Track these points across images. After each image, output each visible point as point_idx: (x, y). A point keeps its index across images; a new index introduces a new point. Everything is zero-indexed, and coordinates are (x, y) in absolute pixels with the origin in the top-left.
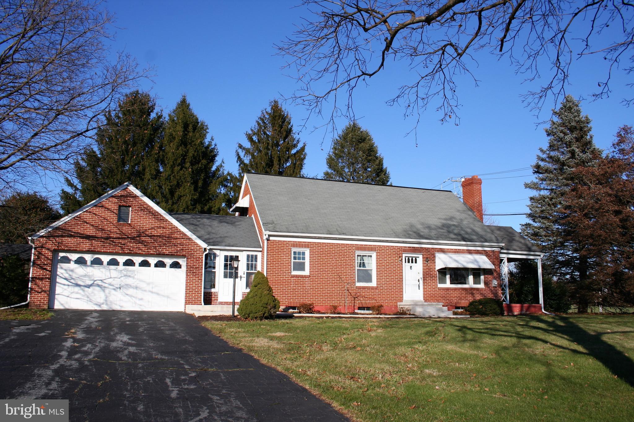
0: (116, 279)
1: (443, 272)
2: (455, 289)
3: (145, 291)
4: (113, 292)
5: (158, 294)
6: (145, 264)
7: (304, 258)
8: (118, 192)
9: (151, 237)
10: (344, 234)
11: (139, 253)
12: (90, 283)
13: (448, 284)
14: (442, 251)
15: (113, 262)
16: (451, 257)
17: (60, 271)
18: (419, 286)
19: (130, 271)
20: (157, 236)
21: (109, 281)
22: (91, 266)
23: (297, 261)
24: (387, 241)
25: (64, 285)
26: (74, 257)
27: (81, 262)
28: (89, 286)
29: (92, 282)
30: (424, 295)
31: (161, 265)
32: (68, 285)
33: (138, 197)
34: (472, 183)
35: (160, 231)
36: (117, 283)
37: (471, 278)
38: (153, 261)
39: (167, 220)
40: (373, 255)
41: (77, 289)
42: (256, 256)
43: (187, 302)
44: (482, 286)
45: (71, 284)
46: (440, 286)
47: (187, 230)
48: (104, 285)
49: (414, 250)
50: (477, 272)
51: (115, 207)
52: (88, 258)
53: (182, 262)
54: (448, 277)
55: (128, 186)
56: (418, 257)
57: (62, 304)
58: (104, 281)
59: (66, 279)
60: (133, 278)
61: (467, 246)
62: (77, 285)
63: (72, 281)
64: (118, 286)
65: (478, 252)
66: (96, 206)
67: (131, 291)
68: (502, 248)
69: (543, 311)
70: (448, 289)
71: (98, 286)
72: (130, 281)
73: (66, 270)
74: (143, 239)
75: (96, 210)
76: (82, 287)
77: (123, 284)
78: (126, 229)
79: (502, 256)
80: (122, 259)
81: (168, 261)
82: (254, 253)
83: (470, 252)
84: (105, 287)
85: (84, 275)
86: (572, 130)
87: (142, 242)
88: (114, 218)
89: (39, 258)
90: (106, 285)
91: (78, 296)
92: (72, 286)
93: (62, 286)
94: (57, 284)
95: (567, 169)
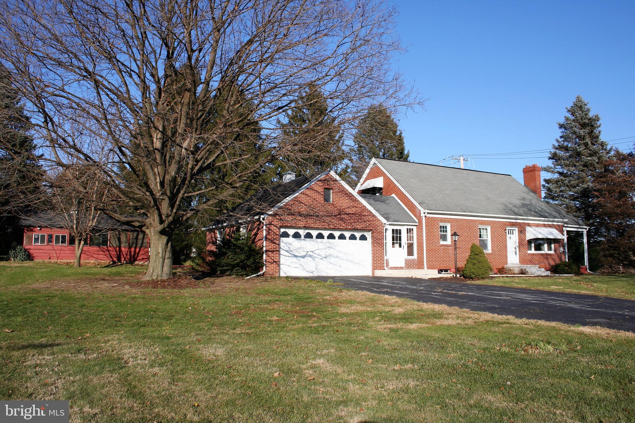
0: (322, 250)
1: (530, 242)
2: (538, 254)
3: (343, 259)
4: (321, 261)
5: (352, 262)
6: (342, 237)
7: (446, 231)
8: (323, 177)
9: (348, 214)
10: (472, 212)
11: (341, 229)
12: (304, 254)
13: (533, 251)
14: (529, 225)
15: (320, 236)
16: (535, 230)
17: (282, 245)
18: (516, 253)
19: (332, 243)
20: (353, 214)
21: (317, 252)
22: (304, 240)
23: (442, 233)
24: (498, 218)
25: (286, 256)
26: (291, 232)
27: (297, 236)
28: (303, 257)
29: (305, 253)
30: (520, 259)
31: (353, 237)
32: (289, 256)
33: (337, 181)
34: (534, 170)
35: (354, 210)
36: (323, 253)
37: (546, 246)
38: (347, 234)
39: (358, 200)
40: (488, 228)
41: (295, 259)
42: (412, 229)
43: (375, 268)
44: (552, 252)
45: (291, 255)
46: (529, 252)
47: (373, 209)
48: (315, 255)
49: (513, 225)
50: (550, 241)
51: (321, 190)
52: (302, 232)
53: (368, 235)
54: (533, 245)
55: (330, 171)
56: (515, 230)
57: (285, 273)
58: (314, 252)
59: (286, 251)
60: (335, 249)
61: (544, 221)
62: (296, 256)
63: (291, 253)
64: (325, 256)
65: (550, 226)
66: (308, 188)
67: (333, 260)
68: (565, 223)
69: (588, 271)
70: (533, 254)
71: (310, 256)
72: (332, 252)
73: (285, 244)
74: (343, 216)
75: (308, 192)
76: (299, 258)
77: (327, 254)
78: (330, 208)
79: (564, 228)
80: (326, 233)
81: (358, 235)
82: (411, 227)
83: (545, 226)
84: (315, 257)
85: (299, 247)
86: (583, 126)
87: (341, 219)
88: (321, 199)
89: (269, 233)
90: (316, 256)
91: (297, 265)
92: (291, 257)
93: (284, 257)
94: (281, 256)
95: (584, 158)
